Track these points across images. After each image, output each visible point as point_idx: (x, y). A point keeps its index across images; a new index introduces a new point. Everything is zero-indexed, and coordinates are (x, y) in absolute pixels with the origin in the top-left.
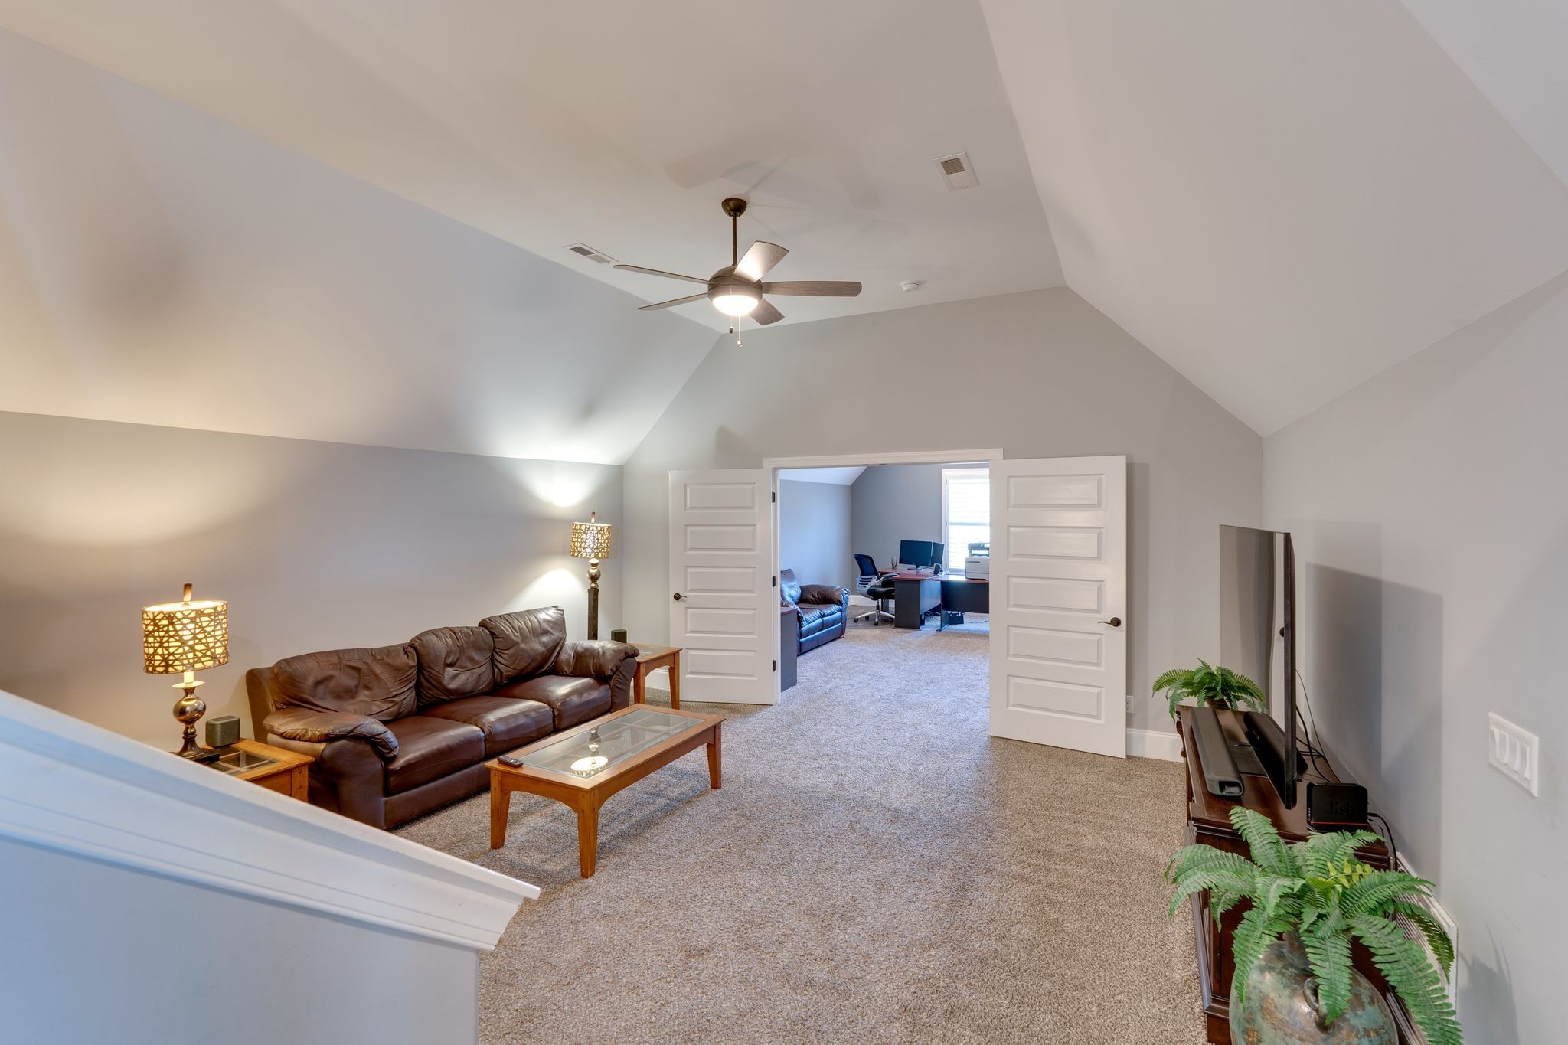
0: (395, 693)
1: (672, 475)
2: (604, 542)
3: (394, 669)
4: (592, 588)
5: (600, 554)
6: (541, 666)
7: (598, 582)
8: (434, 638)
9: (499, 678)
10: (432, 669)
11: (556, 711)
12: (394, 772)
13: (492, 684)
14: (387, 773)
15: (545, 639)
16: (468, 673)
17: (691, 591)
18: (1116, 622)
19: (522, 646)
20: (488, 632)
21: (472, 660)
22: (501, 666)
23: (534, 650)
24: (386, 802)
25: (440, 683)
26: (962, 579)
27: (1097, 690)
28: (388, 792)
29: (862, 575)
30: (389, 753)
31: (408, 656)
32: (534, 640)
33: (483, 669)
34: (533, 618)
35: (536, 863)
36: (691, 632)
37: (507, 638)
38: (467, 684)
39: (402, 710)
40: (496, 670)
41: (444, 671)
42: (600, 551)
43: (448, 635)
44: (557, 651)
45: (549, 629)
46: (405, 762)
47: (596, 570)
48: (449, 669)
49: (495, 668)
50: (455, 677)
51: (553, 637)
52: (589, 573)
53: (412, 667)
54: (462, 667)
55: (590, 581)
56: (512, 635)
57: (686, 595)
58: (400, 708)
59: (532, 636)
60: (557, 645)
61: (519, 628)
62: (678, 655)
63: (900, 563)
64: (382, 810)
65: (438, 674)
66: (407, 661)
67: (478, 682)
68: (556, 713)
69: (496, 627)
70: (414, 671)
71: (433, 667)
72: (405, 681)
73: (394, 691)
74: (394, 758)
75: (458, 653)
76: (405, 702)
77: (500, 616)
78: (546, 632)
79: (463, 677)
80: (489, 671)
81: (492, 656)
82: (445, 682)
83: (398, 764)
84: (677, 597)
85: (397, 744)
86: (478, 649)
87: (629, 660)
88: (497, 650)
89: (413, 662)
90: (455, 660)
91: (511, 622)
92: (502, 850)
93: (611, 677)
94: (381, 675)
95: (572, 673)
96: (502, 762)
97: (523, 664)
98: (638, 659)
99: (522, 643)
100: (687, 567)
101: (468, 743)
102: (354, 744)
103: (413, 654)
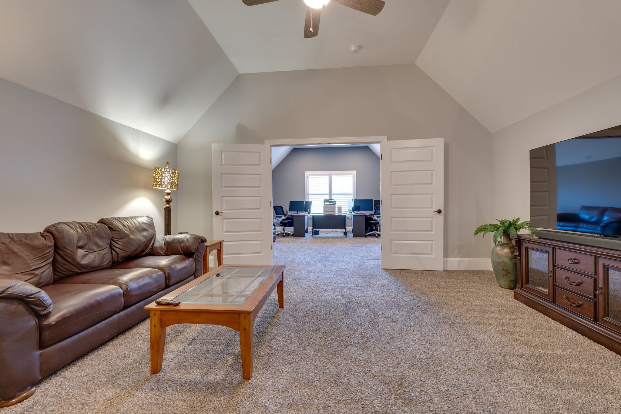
0: (34, 267)
1: (214, 146)
2: (176, 180)
3: (34, 248)
4: (167, 208)
5: (174, 186)
6: (143, 251)
7: (171, 204)
8: (67, 228)
9: (116, 258)
10: (67, 249)
11: (166, 274)
12: (50, 326)
13: (111, 262)
14: (41, 329)
15: (145, 233)
16: (95, 253)
17: (225, 209)
18: (439, 212)
19: (132, 237)
20: (107, 227)
21: (97, 245)
22: (117, 249)
23: (139, 240)
24: (41, 354)
25: (74, 260)
26: (323, 214)
27: (431, 242)
28: (42, 345)
29: (276, 215)
30: (43, 310)
31: (45, 238)
32: (138, 233)
33: (106, 251)
34: (135, 221)
35: (199, 378)
36: (226, 232)
37: (120, 231)
38: (95, 261)
39: (42, 281)
40: (114, 252)
41: (76, 251)
42: (174, 185)
43: (78, 226)
44: (152, 242)
45: (147, 228)
46: (60, 316)
47: (169, 197)
48: (80, 250)
49: (113, 251)
50: (84, 256)
51: (149, 233)
52: (165, 199)
53: (50, 247)
54: (89, 249)
55: (166, 203)
56: (124, 230)
57: (222, 212)
58: (40, 279)
59: (136, 231)
60: (152, 238)
61: (128, 226)
62: (222, 244)
63: (290, 211)
64: (38, 362)
65: (72, 253)
66: (45, 242)
67: (102, 260)
68: (167, 275)
69: (113, 224)
70: (52, 250)
71: (67, 247)
72: (43, 258)
73: (33, 266)
74: (47, 316)
75: (86, 239)
76: (43, 275)
77: (113, 218)
78: (145, 230)
79: (91, 256)
80: (109, 253)
81: (111, 243)
82: (78, 259)
83: (53, 319)
84: (217, 213)
85: (51, 302)
86: (101, 237)
87: (202, 244)
88: (113, 239)
89: (51, 243)
90: (84, 244)
91: (122, 222)
92: (161, 374)
93: (194, 253)
94: (20, 253)
95: (165, 254)
96: (159, 304)
97: (133, 248)
98: (206, 244)
99: (131, 235)
100: (223, 196)
101: (113, 297)
102: (5, 304)
103: (50, 238)
